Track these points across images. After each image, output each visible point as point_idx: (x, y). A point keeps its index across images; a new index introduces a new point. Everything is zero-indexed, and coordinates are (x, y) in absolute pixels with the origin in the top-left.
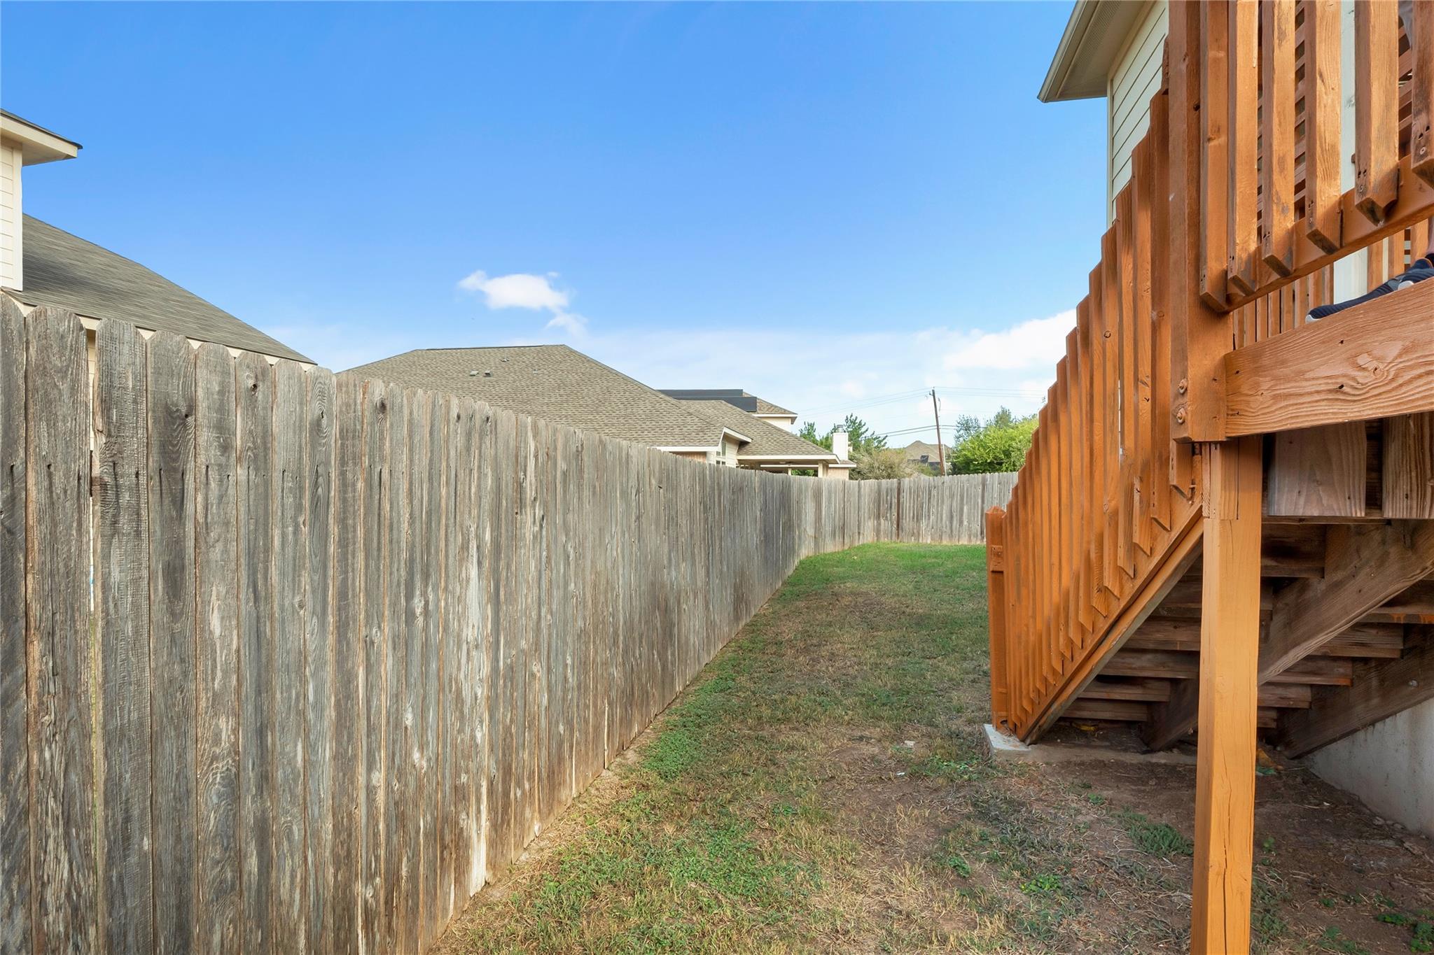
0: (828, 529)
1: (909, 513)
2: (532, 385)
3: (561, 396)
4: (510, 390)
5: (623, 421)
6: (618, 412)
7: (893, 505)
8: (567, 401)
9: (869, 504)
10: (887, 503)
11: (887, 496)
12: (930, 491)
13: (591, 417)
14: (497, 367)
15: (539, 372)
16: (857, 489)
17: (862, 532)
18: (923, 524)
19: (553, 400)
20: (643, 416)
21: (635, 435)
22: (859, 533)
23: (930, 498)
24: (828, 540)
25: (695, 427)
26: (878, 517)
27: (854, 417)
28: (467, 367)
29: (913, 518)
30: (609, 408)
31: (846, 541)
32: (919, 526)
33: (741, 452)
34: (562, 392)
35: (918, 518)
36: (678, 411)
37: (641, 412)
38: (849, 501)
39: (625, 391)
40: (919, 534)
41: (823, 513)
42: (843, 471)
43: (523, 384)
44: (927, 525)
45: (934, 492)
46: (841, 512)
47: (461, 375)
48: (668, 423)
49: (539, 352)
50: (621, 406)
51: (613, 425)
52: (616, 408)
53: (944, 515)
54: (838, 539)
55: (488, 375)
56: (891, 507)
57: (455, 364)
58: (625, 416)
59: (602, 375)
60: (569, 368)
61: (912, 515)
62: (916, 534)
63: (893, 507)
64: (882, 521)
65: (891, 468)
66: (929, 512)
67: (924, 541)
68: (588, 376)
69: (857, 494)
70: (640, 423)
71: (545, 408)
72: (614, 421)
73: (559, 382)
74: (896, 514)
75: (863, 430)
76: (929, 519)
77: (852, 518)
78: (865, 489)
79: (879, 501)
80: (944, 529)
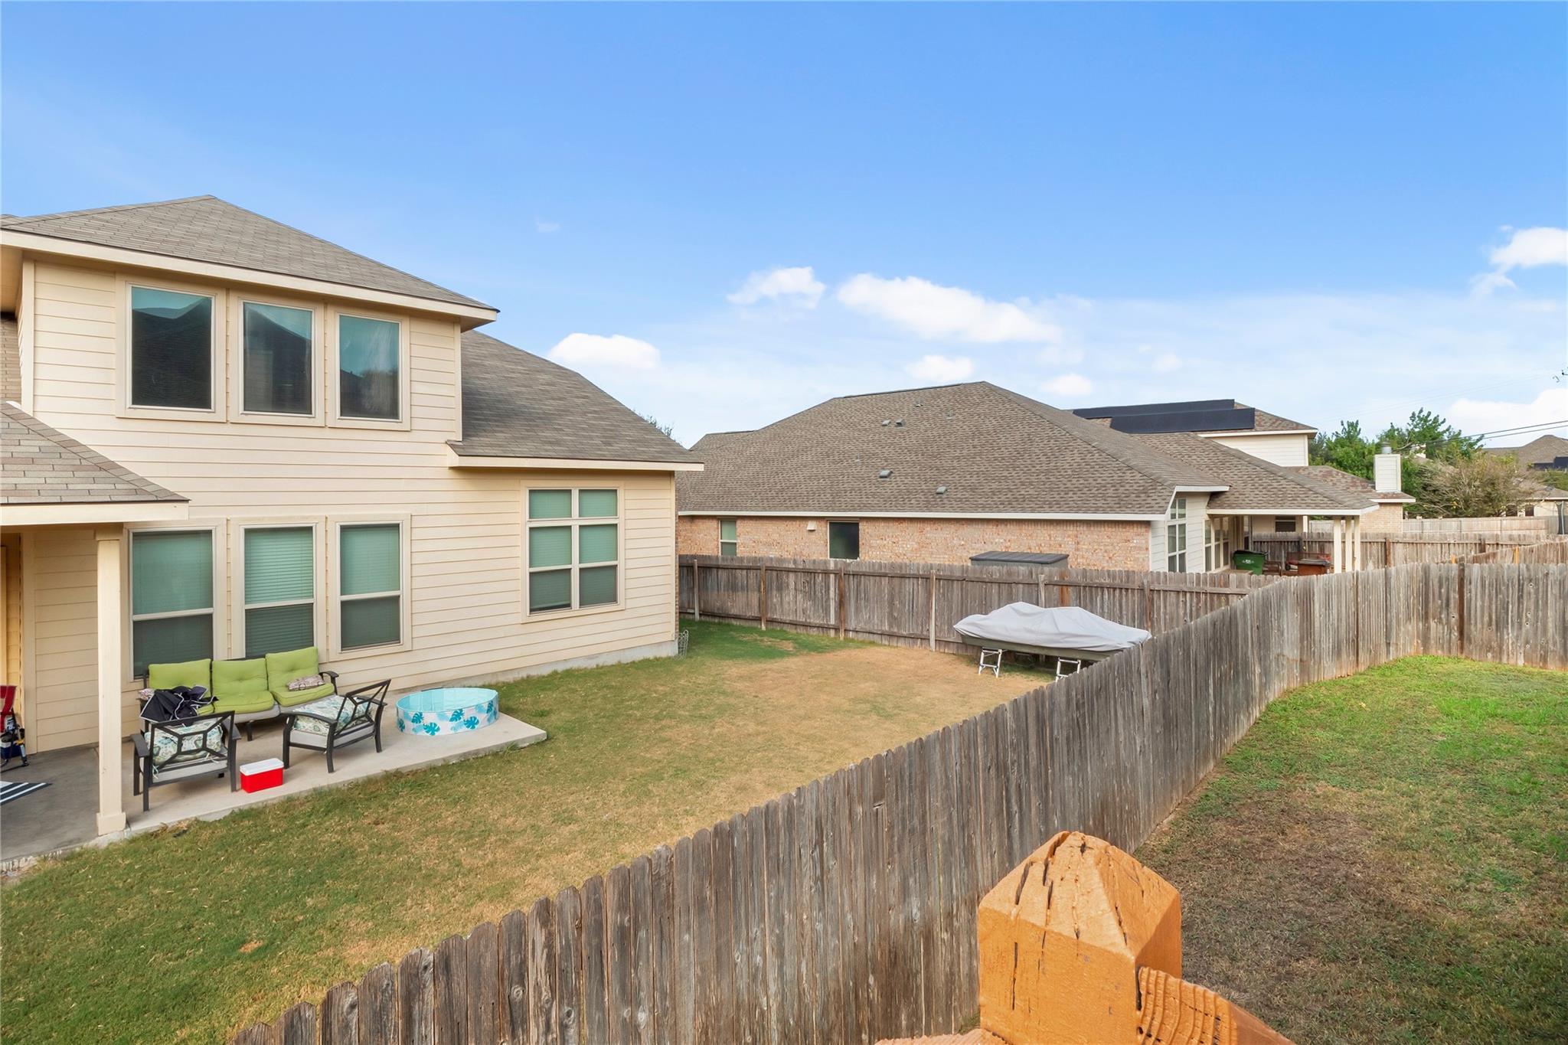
0: (1326, 644)
1: (1482, 616)
2: (945, 434)
3: (974, 447)
4: (921, 441)
5: (1043, 478)
6: (1038, 467)
7: (1452, 601)
8: (980, 454)
9: (1407, 600)
10: (1440, 598)
11: (1440, 587)
12: (1521, 589)
13: (1006, 473)
14: (910, 414)
15: (954, 417)
16: (1381, 581)
17: (1393, 640)
18: (1510, 635)
19: (965, 452)
20: (1070, 472)
21: (1057, 497)
22: (1388, 644)
23: (1520, 597)
24: (1327, 662)
25: (1135, 487)
26: (1426, 618)
27: (1425, 413)
28: (880, 416)
29: (1490, 624)
30: (1029, 462)
31: (1361, 658)
32: (1502, 639)
33: (1213, 504)
34: (976, 442)
35: (1500, 625)
36: (1114, 464)
37: (1067, 466)
38: (1366, 599)
39: (1050, 438)
40: (1501, 648)
41: (1317, 624)
42: (1393, 508)
43: (935, 433)
44: (1517, 638)
45: (1530, 588)
46: (1352, 619)
47: (873, 425)
48: (1099, 481)
49: (955, 393)
50: (1043, 459)
51: (1031, 483)
52: (1037, 461)
53: (1550, 625)
54: (1347, 657)
55: (899, 424)
56: (1448, 605)
57: (869, 413)
58: (1048, 471)
59: (1024, 418)
60: (987, 411)
61: (1486, 619)
62: (1497, 649)
63: (1452, 605)
64: (1433, 624)
65: (1493, 484)
66: (1519, 616)
67: (1512, 662)
68: (1007, 420)
69: (1382, 589)
70: (1065, 481)
71: (955, 463)
72: (1033, 479)
73: (974, 429)
74: (1457, 616)
75: (1441, 429)
76: (1520, 628)
77: (1375, 622)
78: (1398, 578)
79: (1427, 594)
80: (1551, 646)
